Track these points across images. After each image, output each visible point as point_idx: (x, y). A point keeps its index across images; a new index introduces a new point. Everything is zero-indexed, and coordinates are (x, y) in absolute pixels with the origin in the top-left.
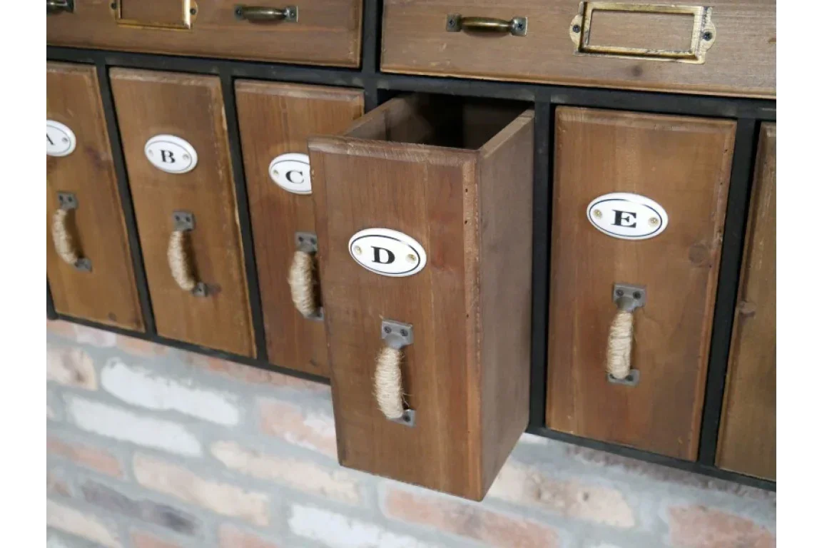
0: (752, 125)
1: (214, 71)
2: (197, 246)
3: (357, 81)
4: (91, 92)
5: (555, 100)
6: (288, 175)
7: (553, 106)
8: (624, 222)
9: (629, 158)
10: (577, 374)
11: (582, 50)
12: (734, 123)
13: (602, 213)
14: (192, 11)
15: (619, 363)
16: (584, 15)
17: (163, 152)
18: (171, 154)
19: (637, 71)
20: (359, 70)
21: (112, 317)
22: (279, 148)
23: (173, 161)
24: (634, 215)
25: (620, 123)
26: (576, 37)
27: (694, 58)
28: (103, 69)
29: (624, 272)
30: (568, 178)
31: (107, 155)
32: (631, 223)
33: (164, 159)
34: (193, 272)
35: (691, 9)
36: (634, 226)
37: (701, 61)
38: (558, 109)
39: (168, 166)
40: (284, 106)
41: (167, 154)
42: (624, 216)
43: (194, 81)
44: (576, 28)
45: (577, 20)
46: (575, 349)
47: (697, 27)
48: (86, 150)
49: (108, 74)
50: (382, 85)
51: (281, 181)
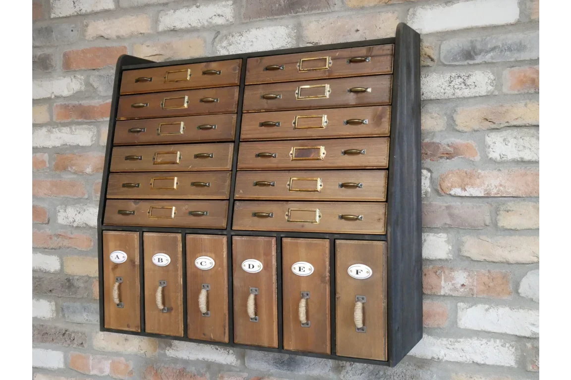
0: (333, 240)
1: (180, 231)
2: (166, 293)
3: (225, 232)
4: (136, 240)
5: (282, 236)
6: (201, 264)
7: (282, 237)
8: (301, 270)
9: (302, 251)
10: (292, 325)
11: (288, 221)
12: (329, 240)
13: (295, 268)
14: (175, 213)
15: (303, 317)
16: (288, 212)
17: (159, 259)
18: (162, 259)
19: (303, 226)
20: (226, 229)
21: (128, 326)
22: (199, 255)
23: (162, 262)
24: (304, 268)
25: (299, 241)
26: (287, 218)
28: (141, 232)
29: (304, 287)
30: (286, 259)
31: (137, 262)
32: (304, 270)
33: (159, 261)
34: (164, 303)
35: (316, 210)
37: (318, 223)
38: (283, 238)
39: (160, 264)
40: (201, 241)
41: (160, 259)
42: (301, 268)
43: (172, 235)
44: (287, 215)
46: (291, 316)
47: (317, 214)
48: (131, 260)
49: (143, 234)
50: (233, 233)
51: (198, 265)
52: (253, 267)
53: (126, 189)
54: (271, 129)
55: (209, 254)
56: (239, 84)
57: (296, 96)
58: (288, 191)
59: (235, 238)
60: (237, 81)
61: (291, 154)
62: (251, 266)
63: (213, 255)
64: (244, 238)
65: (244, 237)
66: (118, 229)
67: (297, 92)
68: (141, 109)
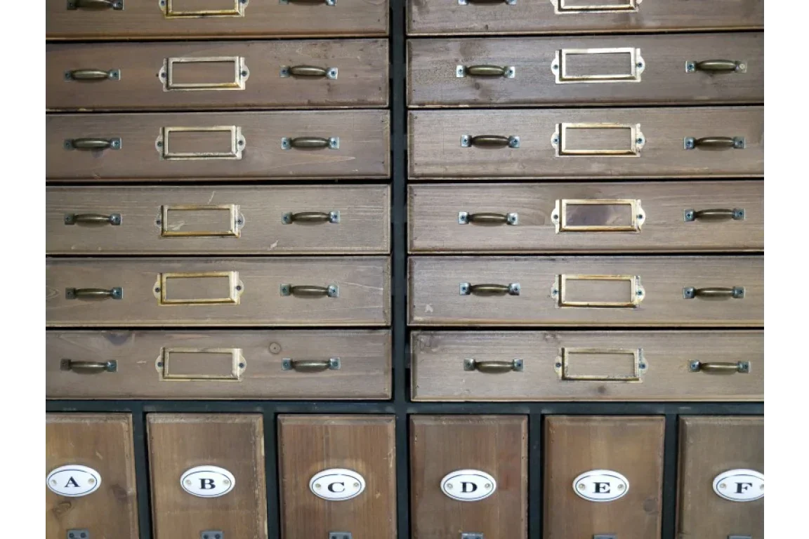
0: (674, 418)
1: (258, 409)
3: (389, 409)
5: (544, 411)
6: (330, 488)
7: (543, 416)
8: (601, 490)
11: (564, 378)
12: (664, 418)
13: (586, 485)
14: (242, 365)
16: (563, 356)
17: (203, 480)
18: (212, 481)
19: (602, 390)
20: (391, 401)
22: (319, 466)
23: (213, 487)
24: (608, 484)
25: (593, 424)
26: (559, 371)
27: (637, 380)
28: (141, 416)
29: (600, 525)
30: (557, 463)
31: (132, 490)
32: (606, 490)
33: (203, 487)
35: (632, 351)
36: (608, 492)
37: (641, 381)
38: (547, 418)
39: (207, 492)
40: (327, 432)
41: (207, 482)
42: (601, 485)
43: (239, 419)
44: (558, 365)
45: (559, 360)
47: (637, 361)
48: (112, 487)
49: (144, 419)
50: (410, 410)
51: (323, 492)
52: (475, 487)
53: (77, 302)
54: (494, 154)
55: (347, 462)
56: (387, 34)
57: (556, 72)
58: (557, 306)
59: (418, 422)
60: (383, 25)
61: (556, 217)
62: (469, 487)
63: (361, 465)
64: (445, 421)
65: (444, 418)
66: (65, 409)
67: (556, 62)
68: (96, 84)
